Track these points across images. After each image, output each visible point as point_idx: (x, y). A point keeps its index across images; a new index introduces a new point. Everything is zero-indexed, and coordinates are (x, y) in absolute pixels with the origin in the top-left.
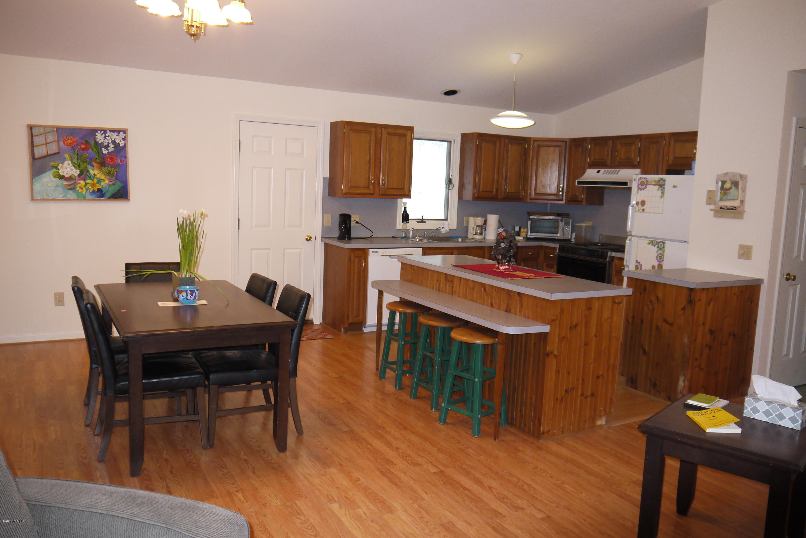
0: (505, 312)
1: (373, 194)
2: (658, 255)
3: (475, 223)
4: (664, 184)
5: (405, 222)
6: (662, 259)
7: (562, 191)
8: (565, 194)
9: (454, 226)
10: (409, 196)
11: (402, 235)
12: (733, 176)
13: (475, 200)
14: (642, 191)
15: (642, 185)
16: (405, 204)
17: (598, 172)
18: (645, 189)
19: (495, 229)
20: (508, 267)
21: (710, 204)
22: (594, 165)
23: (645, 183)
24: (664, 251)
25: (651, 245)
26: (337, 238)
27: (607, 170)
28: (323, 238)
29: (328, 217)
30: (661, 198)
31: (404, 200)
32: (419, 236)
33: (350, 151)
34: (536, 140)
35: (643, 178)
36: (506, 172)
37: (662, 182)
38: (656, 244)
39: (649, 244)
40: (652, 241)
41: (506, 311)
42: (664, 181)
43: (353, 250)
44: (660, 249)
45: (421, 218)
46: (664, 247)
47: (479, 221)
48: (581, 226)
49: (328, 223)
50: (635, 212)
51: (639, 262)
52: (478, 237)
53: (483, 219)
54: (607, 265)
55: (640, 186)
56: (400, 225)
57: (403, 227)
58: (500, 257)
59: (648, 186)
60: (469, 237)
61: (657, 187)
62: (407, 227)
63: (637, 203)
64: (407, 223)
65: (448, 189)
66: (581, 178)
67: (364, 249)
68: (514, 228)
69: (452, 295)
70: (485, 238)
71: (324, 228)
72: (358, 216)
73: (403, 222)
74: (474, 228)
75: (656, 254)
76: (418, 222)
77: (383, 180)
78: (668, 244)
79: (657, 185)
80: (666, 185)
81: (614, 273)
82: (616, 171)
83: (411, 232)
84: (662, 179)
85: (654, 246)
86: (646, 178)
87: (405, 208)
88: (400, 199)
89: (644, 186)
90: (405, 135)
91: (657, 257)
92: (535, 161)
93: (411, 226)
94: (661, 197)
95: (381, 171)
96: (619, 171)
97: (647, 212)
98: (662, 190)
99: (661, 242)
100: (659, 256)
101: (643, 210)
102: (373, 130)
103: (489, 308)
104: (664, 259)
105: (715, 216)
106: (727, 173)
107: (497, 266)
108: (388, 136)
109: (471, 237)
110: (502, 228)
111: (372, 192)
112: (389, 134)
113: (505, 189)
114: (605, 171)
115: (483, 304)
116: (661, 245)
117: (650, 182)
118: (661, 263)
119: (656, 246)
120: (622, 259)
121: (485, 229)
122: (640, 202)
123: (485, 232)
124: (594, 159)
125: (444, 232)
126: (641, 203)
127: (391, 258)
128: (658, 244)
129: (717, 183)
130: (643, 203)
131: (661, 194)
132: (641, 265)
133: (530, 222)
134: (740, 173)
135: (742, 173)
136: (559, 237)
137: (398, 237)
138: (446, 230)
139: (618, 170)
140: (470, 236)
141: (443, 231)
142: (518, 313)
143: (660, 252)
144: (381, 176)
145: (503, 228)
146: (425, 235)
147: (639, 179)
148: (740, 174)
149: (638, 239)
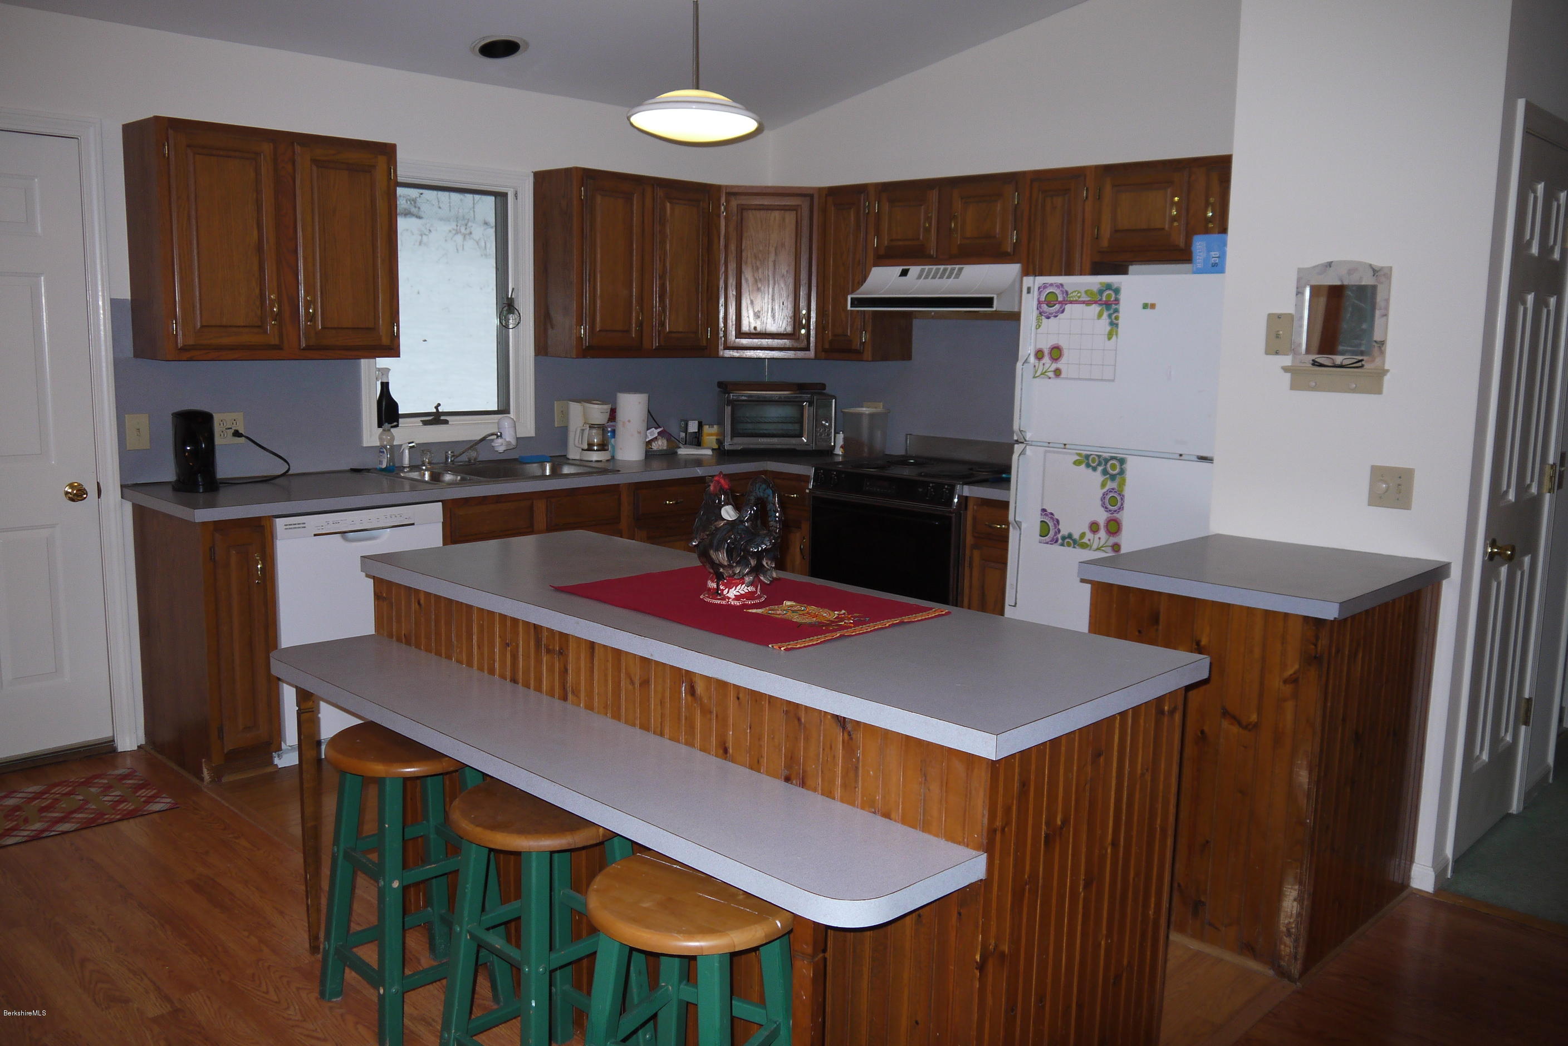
0: (783, 783)
1: (278, 347)
2: (1105, 494)
3: (585, 415)
4: (1117, 301)
5: (386, 426)
6: (1119, 504)
7: (808, 327)
8: (813, 333)
9: (528, 428)
10: (392, 350)
11: (381, 462)
12: (1350, 272)
13: (584, 357)
14: (1052, 320)
15: (1050, 304)
16: (386, 371)
17: (904, 273)
18: (1061, 316)
19: (639, 433)
20: (751, 589)
21: (1277, 353)
22: (886, 257)
23: (1060, 299)
24: (1123, 483)
25: (1083, 466)
26: (170, 488)
27: (927, 267)
28: (125, 490)
29: (138, 422)
30: (1109, 339)
31: (382, 362)
32: (430, 463)
33: (193, 213)
34: (733, 193)
35: (1051, 285)
36: (662, 277)
37: (1109, 295)
38: (1099, 464)
39: (1077, 463)
40: (1087, 457)
41: (788, 779)
42: (1117, 291)
43: (220, 526)
44: (1113, 478)
45: (435, 410)
46: (1122, 472)
47: (598, 413)
48: (860, 415)
49: (139, 442)
50: (1034, 377)
51: (1052, 514)
52: (595, 456)
53: (607, 407)
54: (954, 520)
55: (1045, 307)
56: (371, 434)
57: (381, 439)
58: (722, 557)
59: (1068, 307)
60: (571, 456)
61: (1095, 309)
62: (393, 438)
63: (1039, 355)
64: (392, 427)
65: (503, 327)
66: (858, 291)
67: (260, 518)
68: (687, 425)
69: (565, 698)
70: (613, 457)
71: (127, 458)
72: (239, 416)
73: (380, 425)
74: (583, 430)
75: (1100, 492)
76: (425, 423)
77: (308, 305)
78: (1132, 465)
79: (1096, 302)
80: (1122, 302)
81: (969, 540)
82: (954, 269)
83: (407, 451)
84: (1109, 287)
85: (1094, 469)
86: (1062, 285)
87: (385, 386)
88: (367, 360)
89: (1057, 306)
90: (368, 169)
91: (1103, 499)
92: (733, 247)
93: (406, 434)
94: (1110, 336)
95: (301, 277)
96: (960, 270)
97: (1067, 378)
98: (1110, 316)
99: (1112, 458)
100: (1108, 497)
101: (1058, 373)
102: (267, 148)
103: (714, 762)
104: (1125, 505)
105: (1294, 386)
106: (1330, 264)
107: (714, 585)
108: (315, 168)
109: (578, 457)
110: (656, 428)
111: (277, 342)
112: (314, 161)
113: (662, 324)
114: (922, 271)
115: (690, 744)
116: (1113, 467)
117: (1073, 296)
118: (1115, 515)
119: (1100, 469)
120: (1005, 505)
121: (614, 432)
122: (1046, 352)
123: (613, 440)
124: (892, 240)
125: (501, 449)
126: (1050, 353)
127: (346, 539)
128: (1106, 464)
129: (1300, 293)
130: (1056, 352)
131: (1108, 328)
132: (1058, 521)
133: (728, 410)
134: (1370, 263)
135: (1377, 263)
136: (806, 444)
137: (368, 470)
138: (509, 443)
139: (957, 267)
140: (574, 454)
141: (500, 446)
142: (838, 792)
143: (1110, 485)
144: (302, 292)
145: (660, 427)
146: (447, 458)
147: (1039, 288)
148: (1371, 265)
149: (1046, 452)
